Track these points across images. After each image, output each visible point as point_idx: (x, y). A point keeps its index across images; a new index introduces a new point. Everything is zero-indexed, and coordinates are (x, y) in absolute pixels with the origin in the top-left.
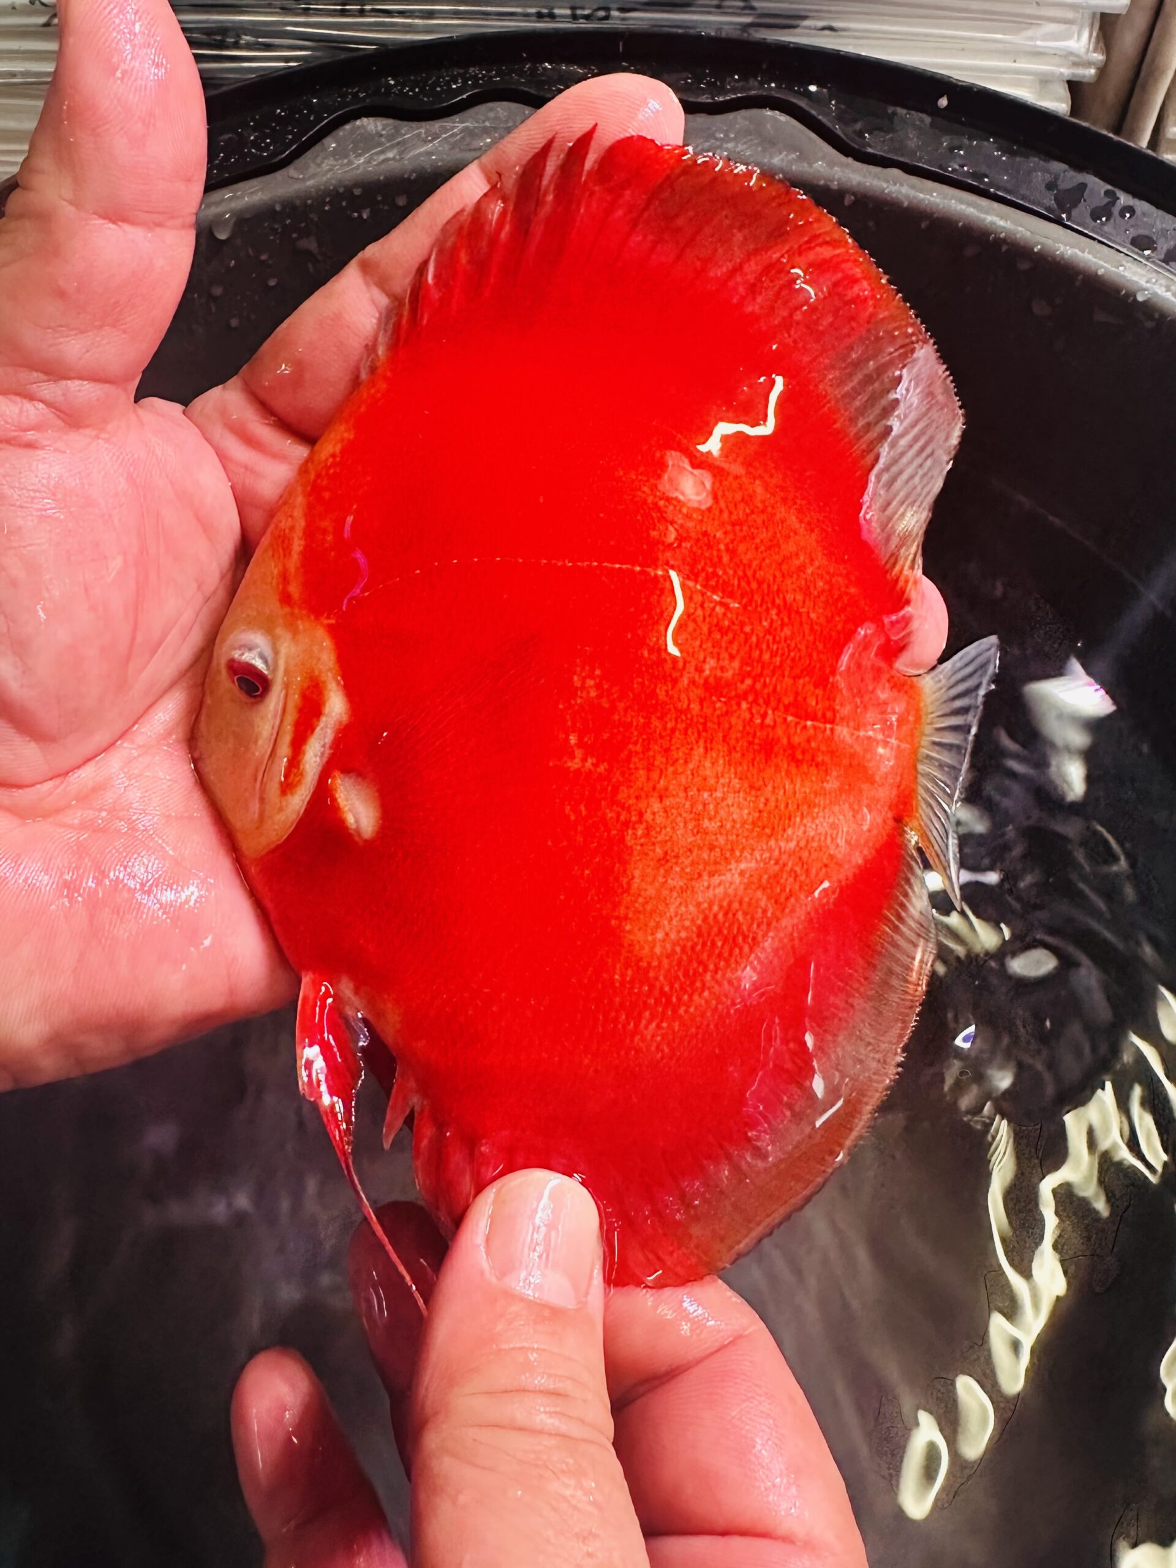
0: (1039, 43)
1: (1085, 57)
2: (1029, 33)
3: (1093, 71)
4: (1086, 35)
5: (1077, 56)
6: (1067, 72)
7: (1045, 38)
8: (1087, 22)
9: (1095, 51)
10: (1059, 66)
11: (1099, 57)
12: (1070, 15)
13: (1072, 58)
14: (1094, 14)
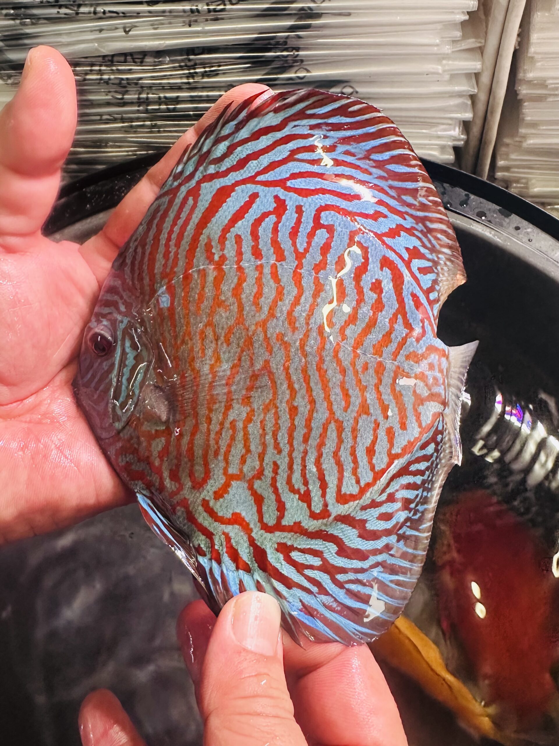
0: (439, 133)
1: (458, 137)
2: (434, 129)
3: (462, 143)
4: (457, 129)
5: (455, 137)
6: (451, 143)
7: (441, 131)
8: (458, 124)
9: (462, 134)
10: (448, 141)
11: (463, 137)
12: (450, 122)
13: (452, 138)
14: (460, 121)
